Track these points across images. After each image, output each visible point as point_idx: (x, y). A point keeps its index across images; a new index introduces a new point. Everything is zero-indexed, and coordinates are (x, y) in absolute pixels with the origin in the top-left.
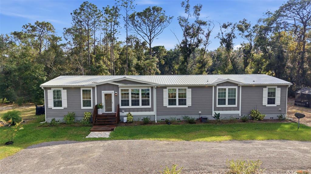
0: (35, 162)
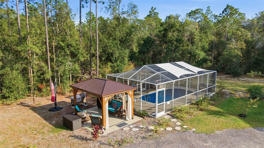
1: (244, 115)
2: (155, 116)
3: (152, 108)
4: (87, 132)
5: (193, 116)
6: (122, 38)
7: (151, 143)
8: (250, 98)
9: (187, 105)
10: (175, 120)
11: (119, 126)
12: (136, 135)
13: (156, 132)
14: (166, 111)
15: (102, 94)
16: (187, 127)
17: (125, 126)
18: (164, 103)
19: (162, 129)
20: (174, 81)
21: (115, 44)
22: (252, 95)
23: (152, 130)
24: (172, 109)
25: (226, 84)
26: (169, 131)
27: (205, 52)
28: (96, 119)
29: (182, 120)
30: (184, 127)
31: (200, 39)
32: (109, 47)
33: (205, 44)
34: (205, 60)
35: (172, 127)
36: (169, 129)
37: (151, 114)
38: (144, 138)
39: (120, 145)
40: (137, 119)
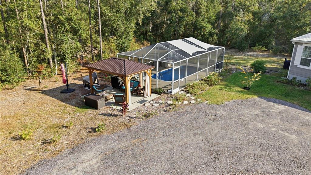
0: (256, 113)
1: (248, 88)
2: (171, 93)
3: (167, 86)
4: (112, 109)
5: (204, 91)
6: (127, 10)
7: (173, 114)
8: (253, 72)
9: (197, 81)
10: (189, 95)
11: (141, 102)
12: (158, 109)
13: (175, 105)
14: (181, 87)
15: (125, 73)
16: (200, 100)
17: (146, 102)
18: (179, 80)
19: (180, 103)
20: (188, 59)
21: (119, 18)
22: (256, 70)
23: (171, 105)
24: (185, 86)
25: (233, 59)
26: (186, 104)
27: (212, 24)
28: (120, 98)
29: (195, 95)
30: (198, 100)
31: (206, 9)
32: (113, 20)
33: (212, 15)
34: (211, 34)
35: (188, 101)
36: (186, 102)
37: (166, 91)
38: (165, 111)
39: (147, 117)
40: (155, 96)
